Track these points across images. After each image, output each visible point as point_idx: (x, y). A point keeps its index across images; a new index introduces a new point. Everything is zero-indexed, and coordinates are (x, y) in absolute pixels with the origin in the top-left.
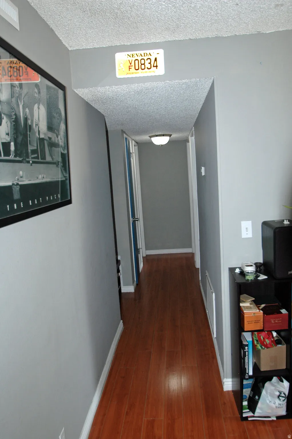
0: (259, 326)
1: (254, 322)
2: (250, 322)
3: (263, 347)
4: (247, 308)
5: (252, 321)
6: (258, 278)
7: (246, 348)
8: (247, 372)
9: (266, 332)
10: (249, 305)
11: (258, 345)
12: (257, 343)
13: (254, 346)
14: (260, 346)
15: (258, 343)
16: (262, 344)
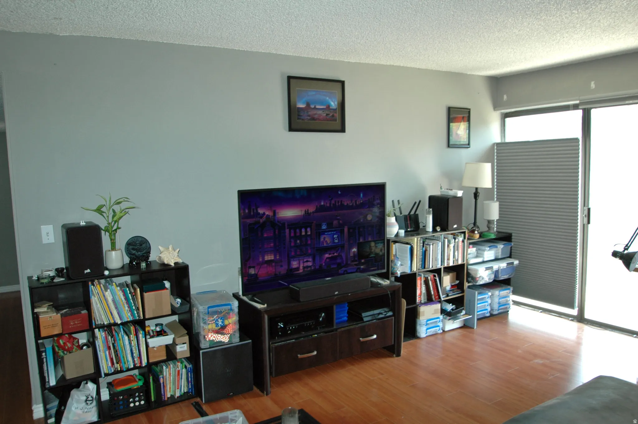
0: (57, 330)
1: (51, 326)
2: (46, 327)
3: (65, 352)
4: (44, 313)
5: (49, 326)
6: (54, 281)
7: (44, 354)
8: (47, 381)
9: (67, 335)
10: (46, 310)
11: (60, 351)
12: (58, 350)
13: (54, 352)
14: (62, 352)
15: (60, 349)
16: (63, 348)
